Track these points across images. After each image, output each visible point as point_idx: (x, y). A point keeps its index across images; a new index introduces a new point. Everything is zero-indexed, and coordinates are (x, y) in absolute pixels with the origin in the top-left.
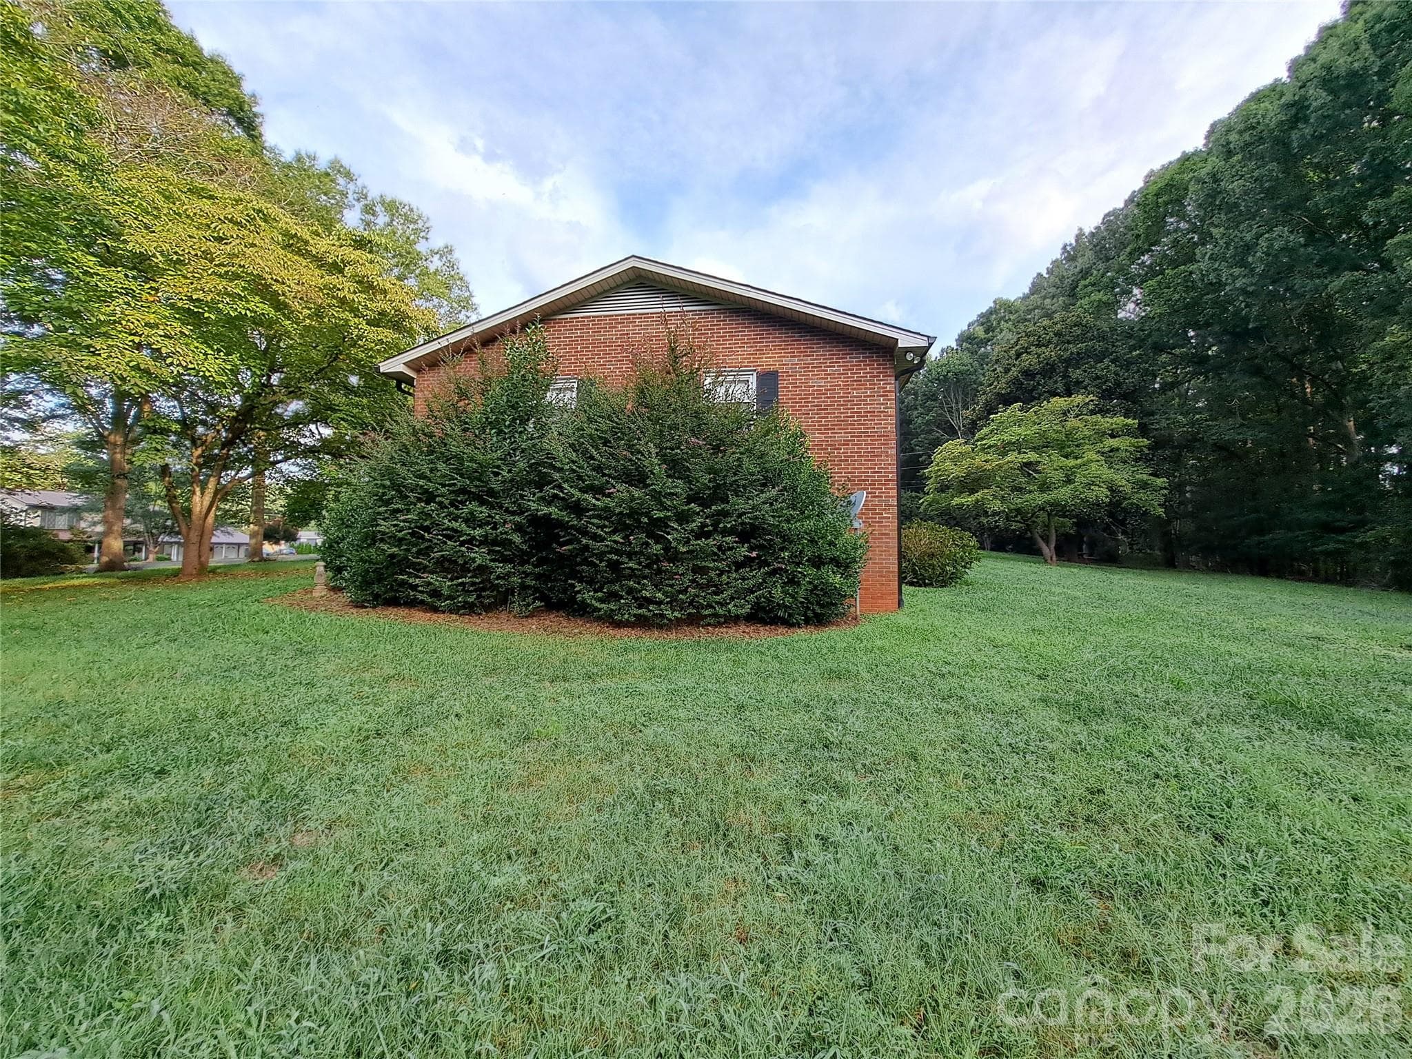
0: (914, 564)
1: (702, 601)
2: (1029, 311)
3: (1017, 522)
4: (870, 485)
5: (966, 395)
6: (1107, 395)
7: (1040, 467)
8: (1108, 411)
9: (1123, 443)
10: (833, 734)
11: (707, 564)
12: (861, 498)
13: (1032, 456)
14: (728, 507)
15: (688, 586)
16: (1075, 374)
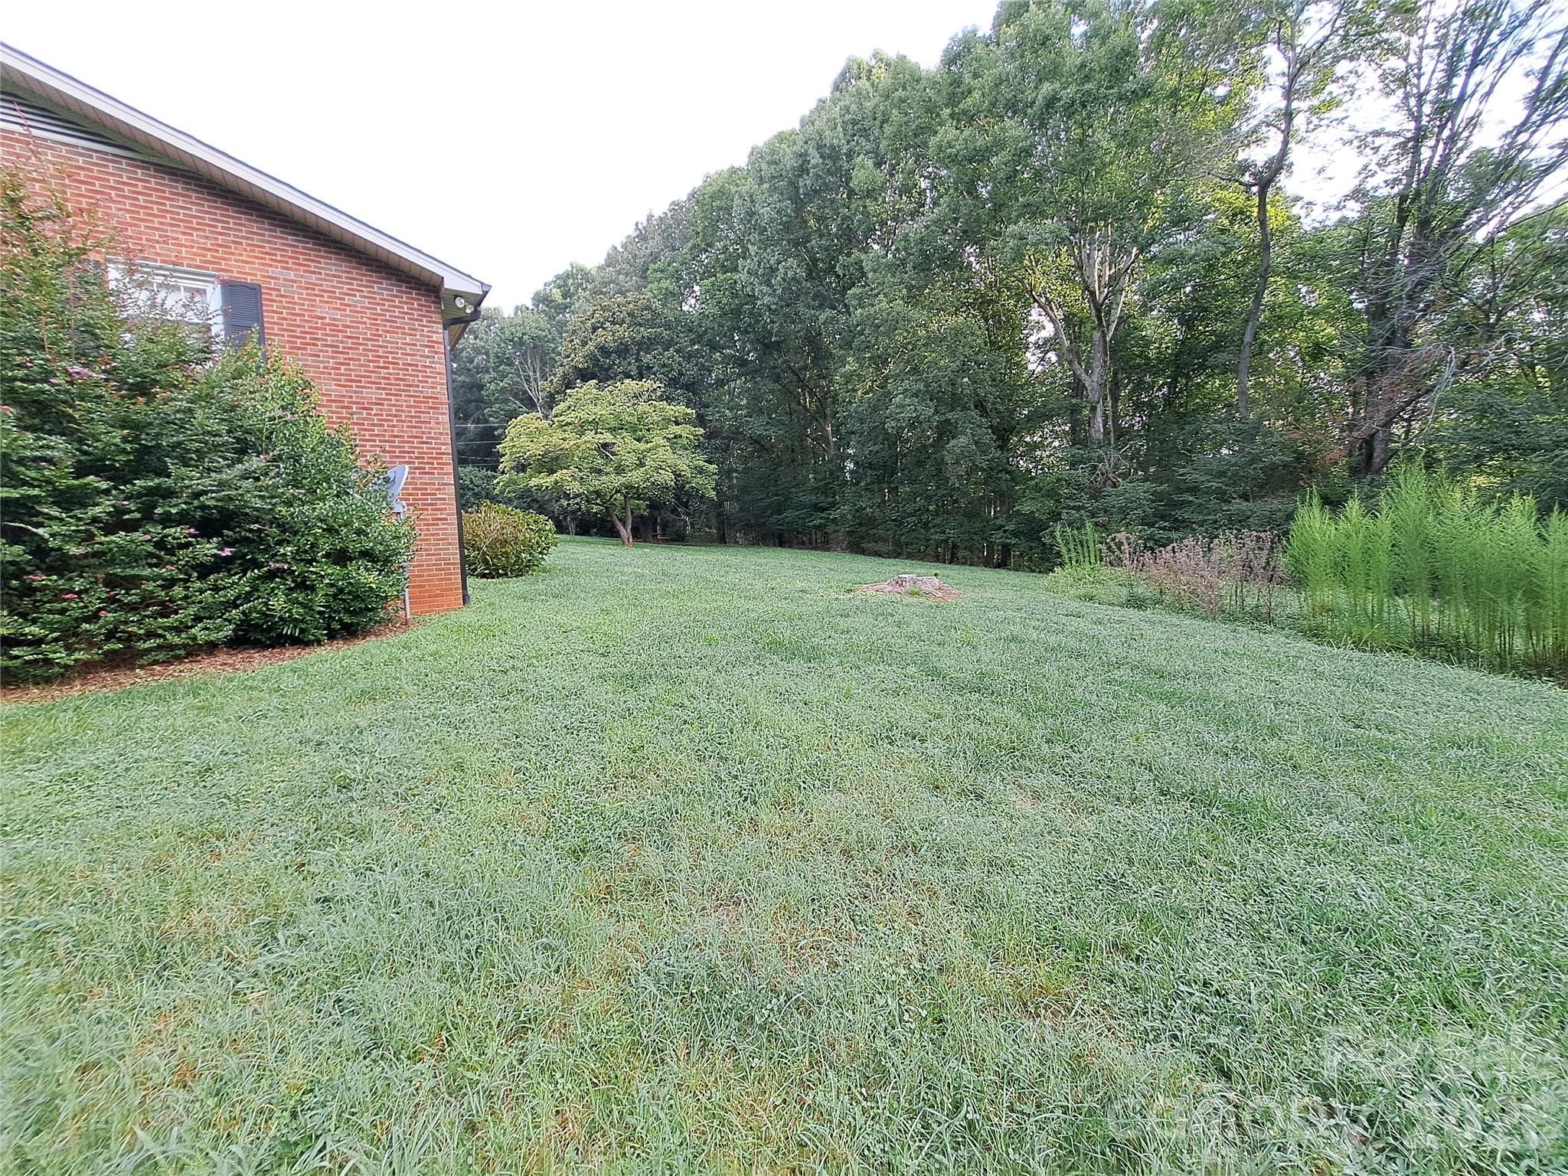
0: (484, 553)
1: (135, 629)
2: (605, 284)
3: (597, 504)
4: (417, 458)
5: (544, 364)
6: (673, 383)
7: (615, 449)
8: (673, 399)
9: (684, 430)
10: (354, 770)
11: (136, 572)
12: (402, 474)
13: (608, 438)
14: (169, 482)
15: (100, 609)
16: (647, 358)
